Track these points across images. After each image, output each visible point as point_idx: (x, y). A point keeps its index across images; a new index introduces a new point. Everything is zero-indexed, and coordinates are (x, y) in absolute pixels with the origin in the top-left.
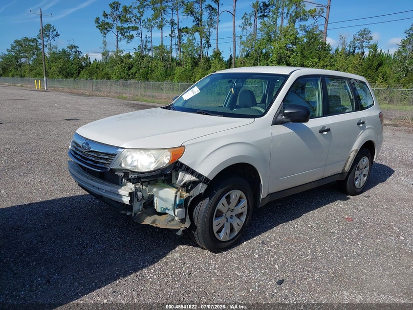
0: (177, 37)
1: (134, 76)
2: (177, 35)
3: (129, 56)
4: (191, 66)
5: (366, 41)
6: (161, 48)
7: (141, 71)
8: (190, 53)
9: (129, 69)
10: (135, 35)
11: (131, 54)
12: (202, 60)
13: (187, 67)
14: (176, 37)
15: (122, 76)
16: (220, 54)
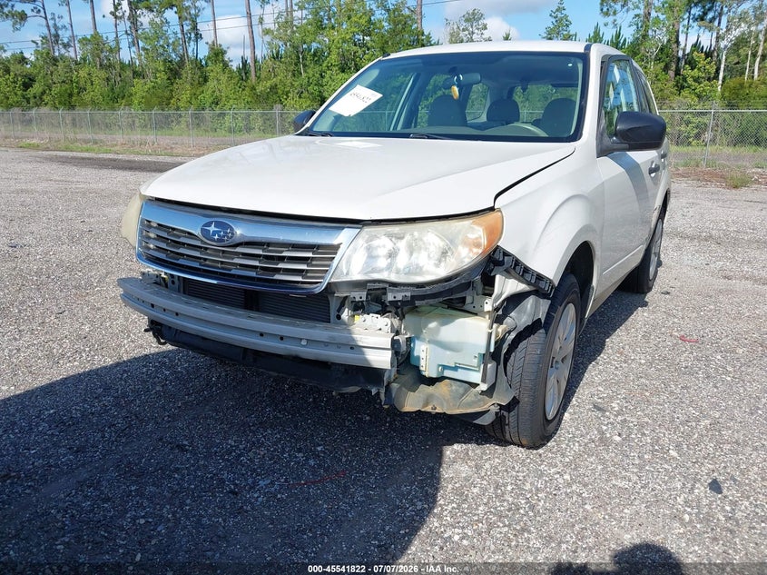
0: (129, 19)
1: (40, 100)
2: (127, 14)
3: (22, 60)
4: (166, 77)
5: (476, 31)
6: (96, 41)
7: (56, 89)
8: (161, 50)
9: (26, 86)
10: (29, 13)
11: (27, 55)
12: (188, 66)
13: (159, 81)
14: (126, 18)
15: (10, 101)
16: (223, 53)
